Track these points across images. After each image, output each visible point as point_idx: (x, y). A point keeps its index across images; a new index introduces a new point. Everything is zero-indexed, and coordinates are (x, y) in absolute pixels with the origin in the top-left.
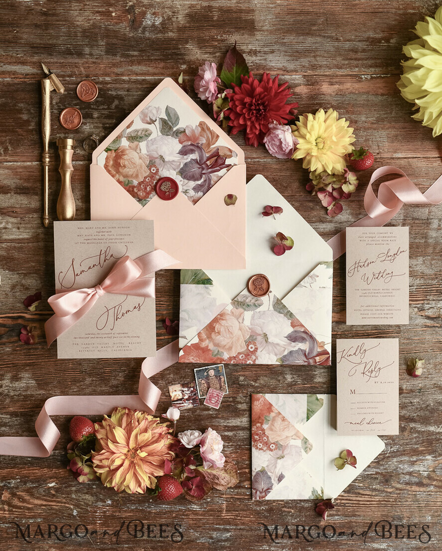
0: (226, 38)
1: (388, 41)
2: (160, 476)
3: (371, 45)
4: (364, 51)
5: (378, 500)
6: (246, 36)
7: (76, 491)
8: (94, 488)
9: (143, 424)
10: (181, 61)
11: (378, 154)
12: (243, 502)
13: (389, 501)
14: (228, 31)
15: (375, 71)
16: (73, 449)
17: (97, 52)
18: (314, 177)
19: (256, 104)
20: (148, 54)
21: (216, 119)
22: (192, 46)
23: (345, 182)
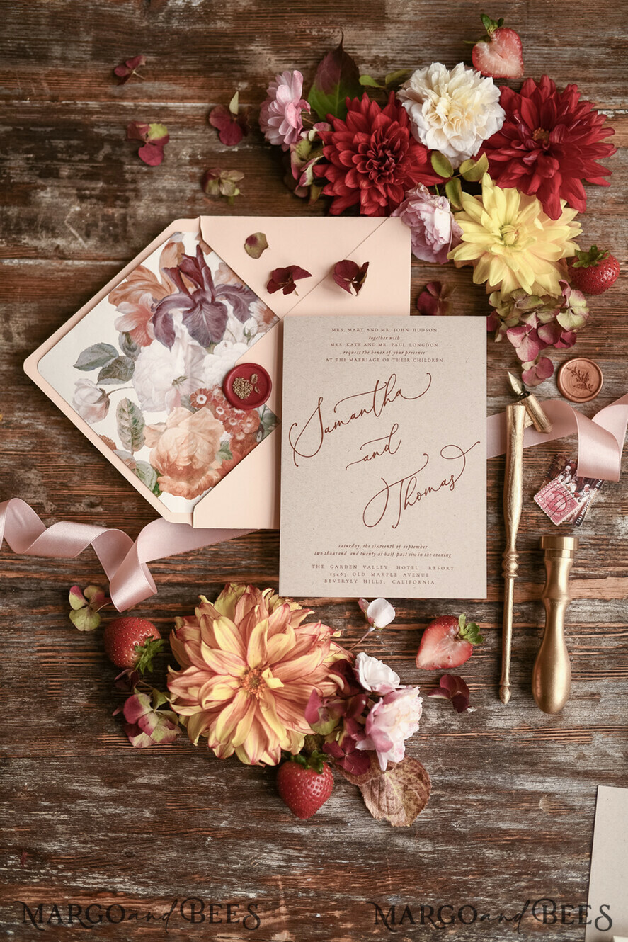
0: (327, 35)
3: (616, 53)
4: (600, 64)
6: (368, 32)
10: (238, 75)
11: (627, 263)
14: (332, 22)
15: (623, 103)
17: (76, 54)
18: (499, 302)
19: (378, 147)
20: (174, 60)
21: (297, 182)
22: (260, 48)
23: (563, 310)
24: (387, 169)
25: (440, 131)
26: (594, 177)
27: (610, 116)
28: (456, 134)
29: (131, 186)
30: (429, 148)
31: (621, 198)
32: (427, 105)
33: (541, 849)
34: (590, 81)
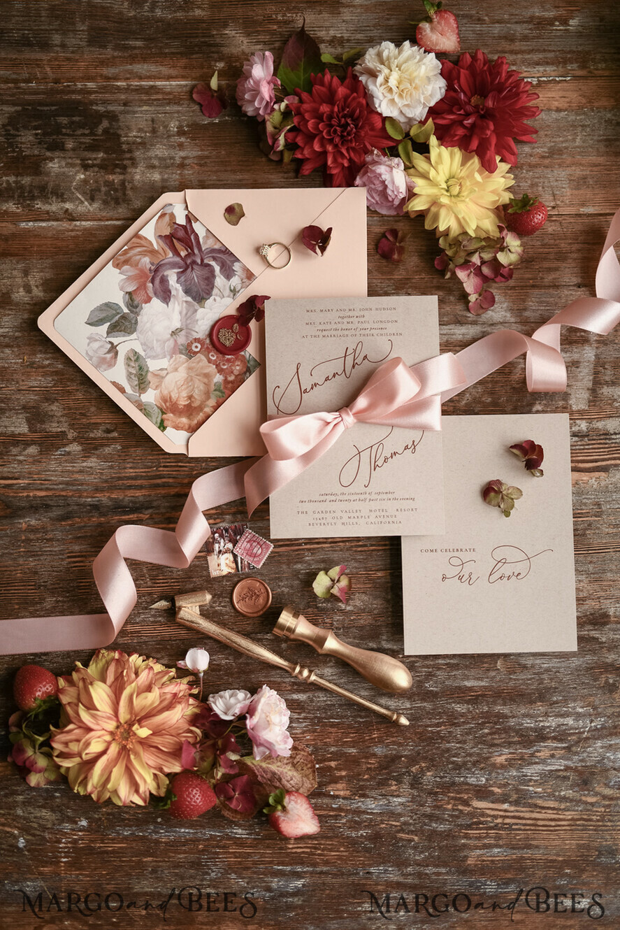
0: (291, 19)
1: (565, 23)
2: (176, 774)
3: (537, 29)
4: (525, 38)
5: (570, 817)
6: (326, 15)
7: (24, 802)
8: (58, 797)
9: (144, 677)
10: (216, 56)
11: (554, 208)
12: (326, 822)
13: (590, 820)
14: (294, 8)
15: (545, 71)
16: (19, 726)
17: (74, 41)
18: (448, 245)
19: (340, 115)
20: (160, 45)
21: (272, 147)
22: (234, 32)
23: (502, 249)
24: (349, 134)
25: (392, 101)
26: (523, 134)
27: (534, 83)
28: (406, 103)
29: (128, 155)
30: (384, 115)
31: (546, 153)
32: (380, 79)
33: (500, 701)
34: (516, 53)
